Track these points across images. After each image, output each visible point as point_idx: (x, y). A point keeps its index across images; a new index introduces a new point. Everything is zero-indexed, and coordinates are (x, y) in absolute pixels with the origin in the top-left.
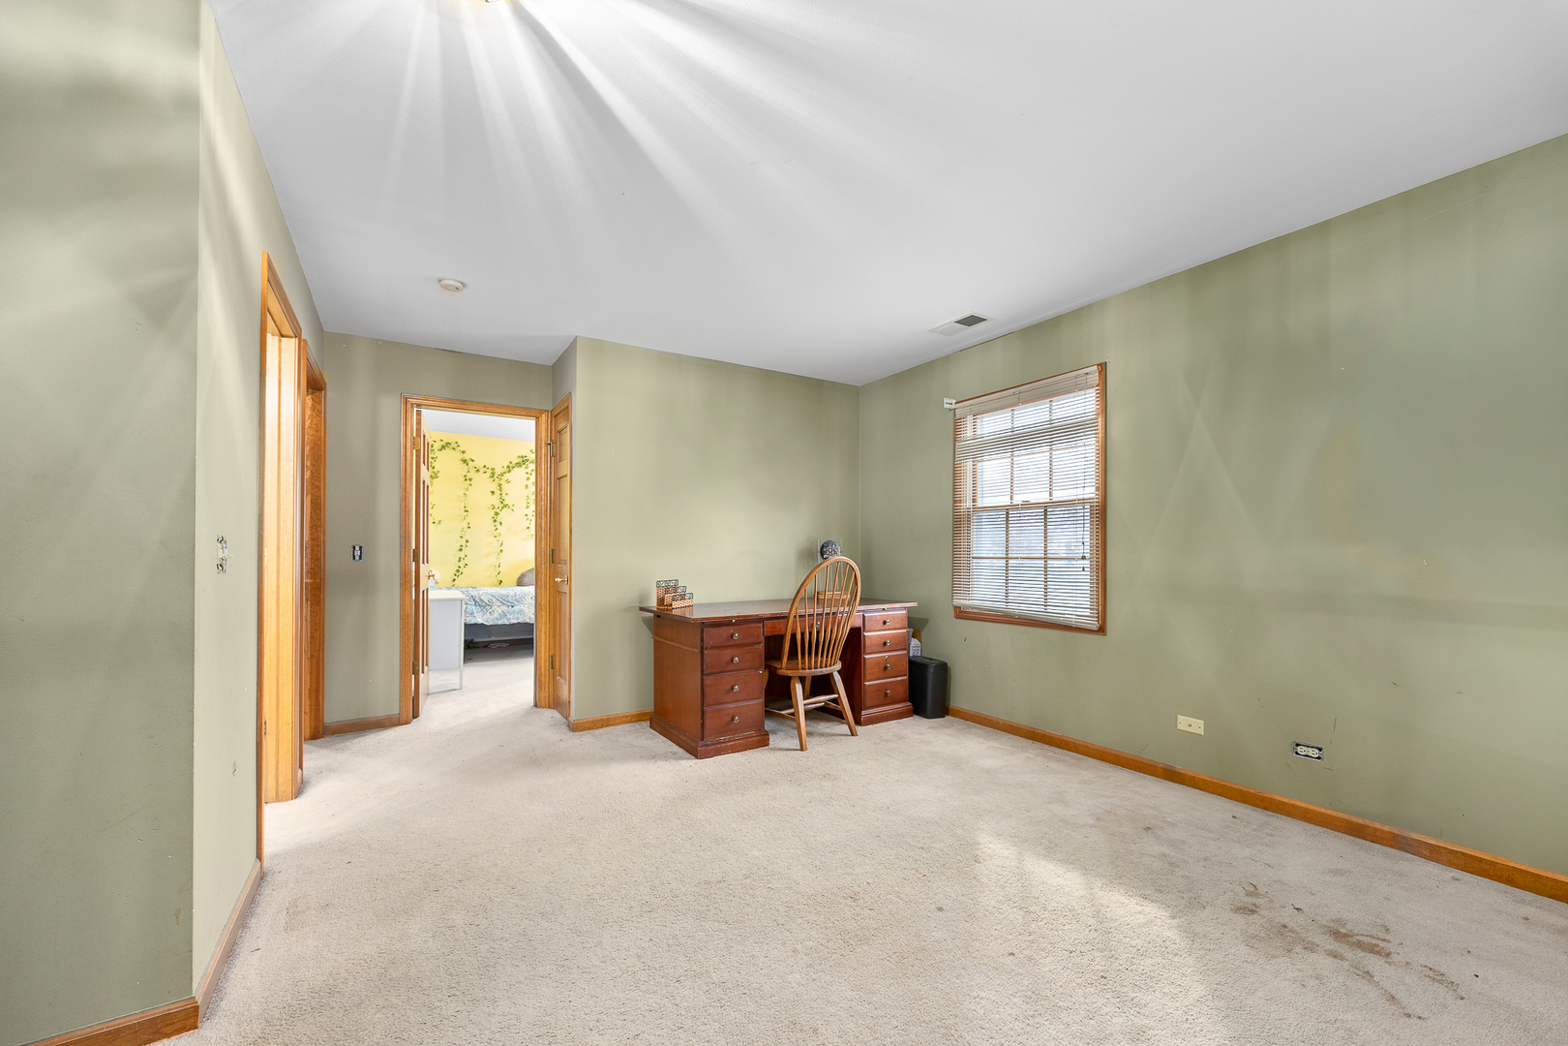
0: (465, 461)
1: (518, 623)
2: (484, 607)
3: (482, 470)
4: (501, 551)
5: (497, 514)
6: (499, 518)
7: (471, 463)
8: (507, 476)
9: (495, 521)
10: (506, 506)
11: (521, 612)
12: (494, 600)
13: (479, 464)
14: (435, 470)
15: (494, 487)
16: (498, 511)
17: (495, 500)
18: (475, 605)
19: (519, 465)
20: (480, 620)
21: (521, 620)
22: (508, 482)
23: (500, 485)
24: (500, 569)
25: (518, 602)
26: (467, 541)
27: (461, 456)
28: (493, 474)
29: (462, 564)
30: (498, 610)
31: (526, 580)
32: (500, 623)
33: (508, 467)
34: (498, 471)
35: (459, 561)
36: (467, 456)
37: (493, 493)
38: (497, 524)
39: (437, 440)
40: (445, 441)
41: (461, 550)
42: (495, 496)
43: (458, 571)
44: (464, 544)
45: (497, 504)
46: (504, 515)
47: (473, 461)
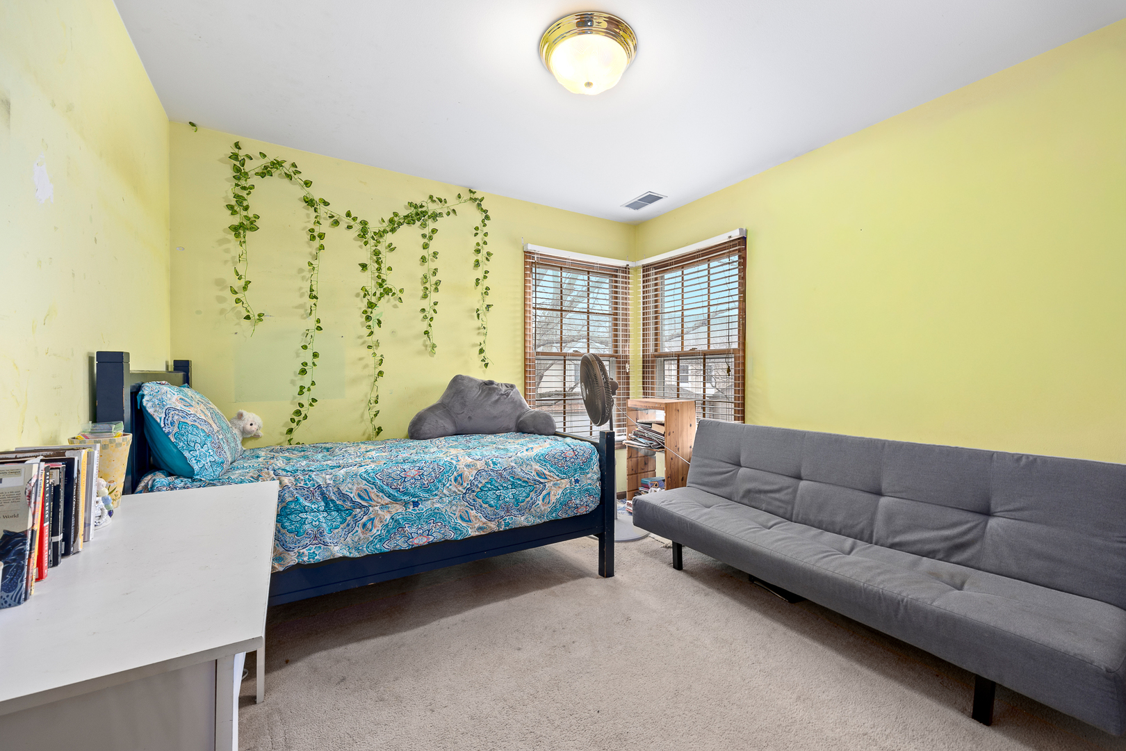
0: (310, 202)
1: (431, 546)
2: (349, 511)
3: (345, 221)
4: (381, 373)
5: (371, 305)
6: (375, 314)
7: (322, 208)
8: (389, 238)
9: (368, 318)
10: (388, 291)
11: (435, 515)
12: (373, 492)
13: (338, 209)
14: (250, 214)
15: (365, 255)
16: (374, 300)
17: (368, 280)
18: (327, 509)
19: (409, 220)
20: (338, 551)
21: (437, 536)
22: (391, 248)
23: (377, 253)
24: (377, 407)
25: (428, 491)
26: (315, 355)
27: (303, 192)
28: (364, 231)
29: (305, 400)
30: (384, 514)
31: (426, 428)
32: (387, 547)
33: (391, 221)
34: (374, 226)
35: (301, 393)
36: (316, 193)
37: (364, 266)
38: (373, 323)
39: (254, 153)
40: (271, 157)
41: (303, 372)
42: (368, 273)
43: (298, 413)
44: (309, 360)
45: (372, 286)
46: (384, 308)
47: (326, 204)
